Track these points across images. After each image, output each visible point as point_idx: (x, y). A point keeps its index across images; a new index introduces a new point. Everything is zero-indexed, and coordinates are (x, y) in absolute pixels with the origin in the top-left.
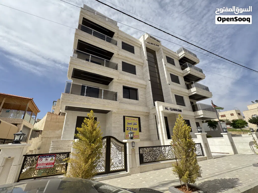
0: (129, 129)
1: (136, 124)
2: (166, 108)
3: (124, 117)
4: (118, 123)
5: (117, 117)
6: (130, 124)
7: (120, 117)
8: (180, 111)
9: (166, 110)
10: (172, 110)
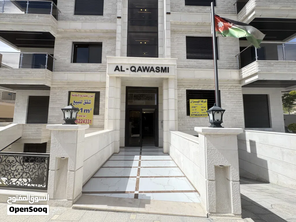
1: (90, 103)
3: (70, 92)
6: (79, 103)
7: (64, 94)
8: (165, 70)
9: (117, 71)
10: (134, 71)
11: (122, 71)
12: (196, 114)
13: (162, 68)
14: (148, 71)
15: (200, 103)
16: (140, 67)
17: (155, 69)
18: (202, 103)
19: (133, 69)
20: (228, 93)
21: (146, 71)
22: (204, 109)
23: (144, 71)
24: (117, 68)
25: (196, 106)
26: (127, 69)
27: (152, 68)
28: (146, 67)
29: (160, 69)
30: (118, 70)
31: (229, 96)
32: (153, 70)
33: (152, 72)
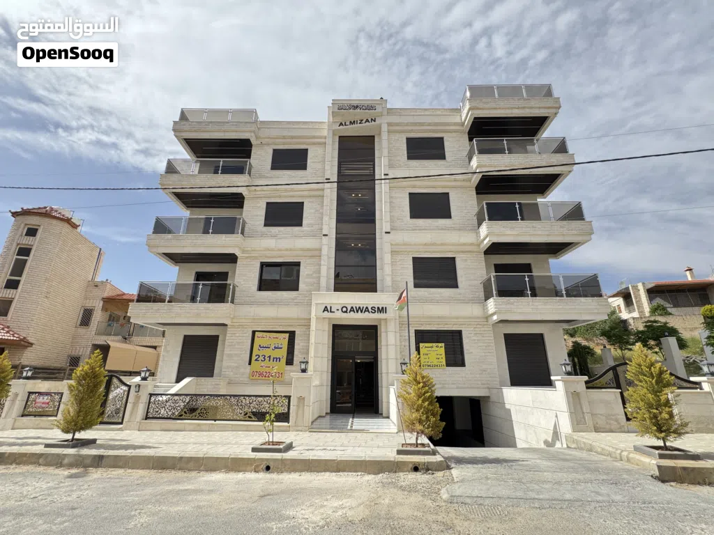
0: (261, 358)
1: (281, 348)
2: (326, 307)
3: (254, 332)
4: (237, 346)
5: (237, 335)
6: (266, 347)
7: (245, 335)
8: (382, 310)
9: (326, 312)
10: (346, 312)
11: (331, 312)
12: (429, 364)
13: (378, 308)
14: (361, 312)
15: (434, 348)
16: (352, 307)
17: (370, 310)
18: (437, 349)
19: (344, 309)
20: (473, 335)
21: (359, 311)
22: (440, 357)
23: (357, 312)
24: (326, 309)
25: (429, 352)
26: (338, 310)
27: (367, 308)
28: (360, 308)
29: (376, 309)
30: (327, 310)
31: (474, 338)
32: (368, 311)
33: (367, 313)
